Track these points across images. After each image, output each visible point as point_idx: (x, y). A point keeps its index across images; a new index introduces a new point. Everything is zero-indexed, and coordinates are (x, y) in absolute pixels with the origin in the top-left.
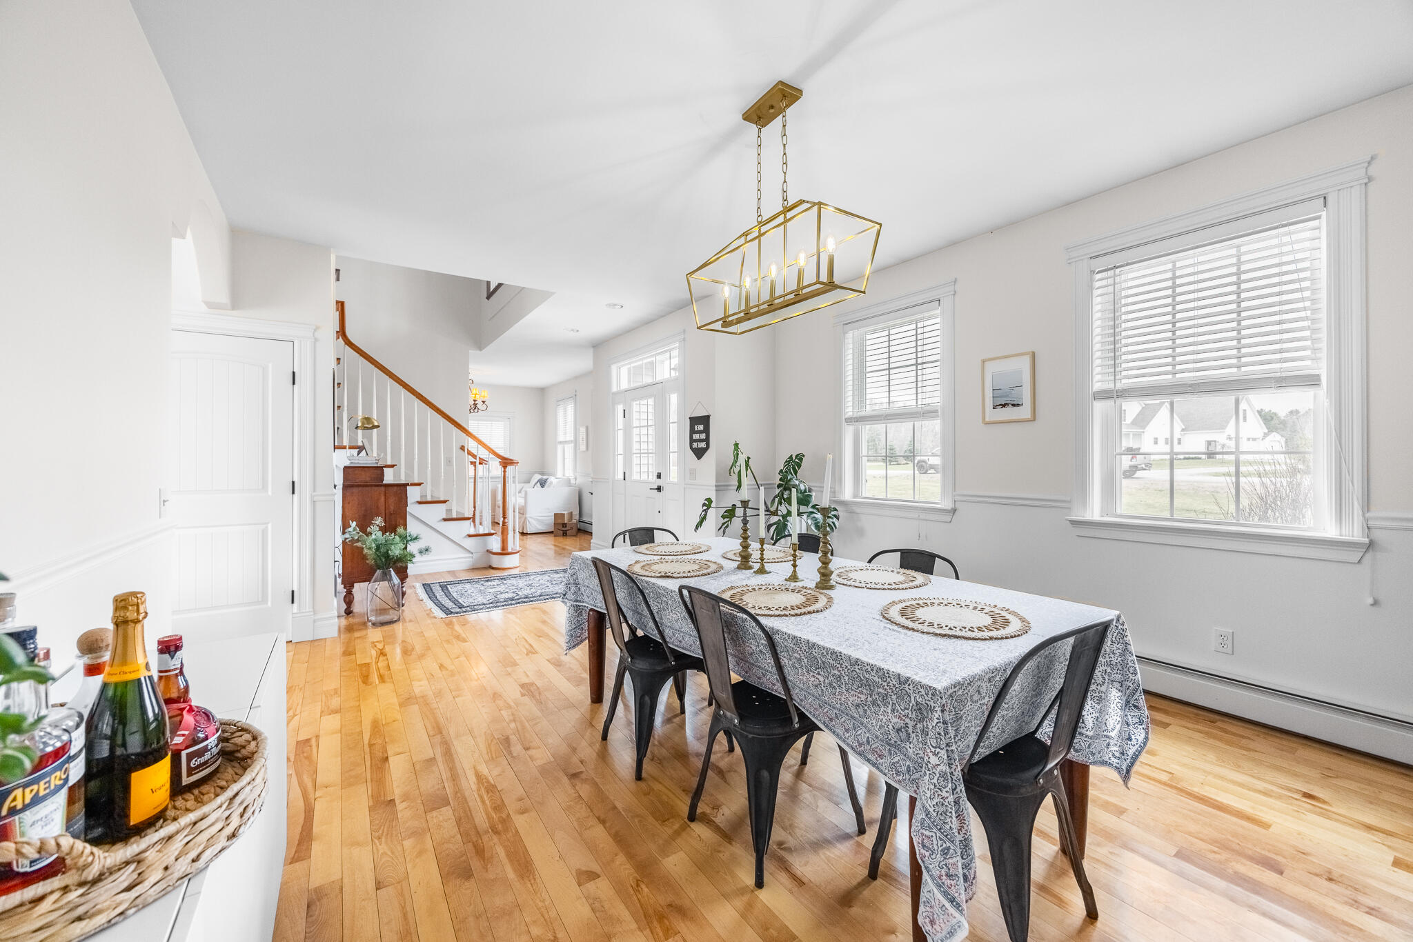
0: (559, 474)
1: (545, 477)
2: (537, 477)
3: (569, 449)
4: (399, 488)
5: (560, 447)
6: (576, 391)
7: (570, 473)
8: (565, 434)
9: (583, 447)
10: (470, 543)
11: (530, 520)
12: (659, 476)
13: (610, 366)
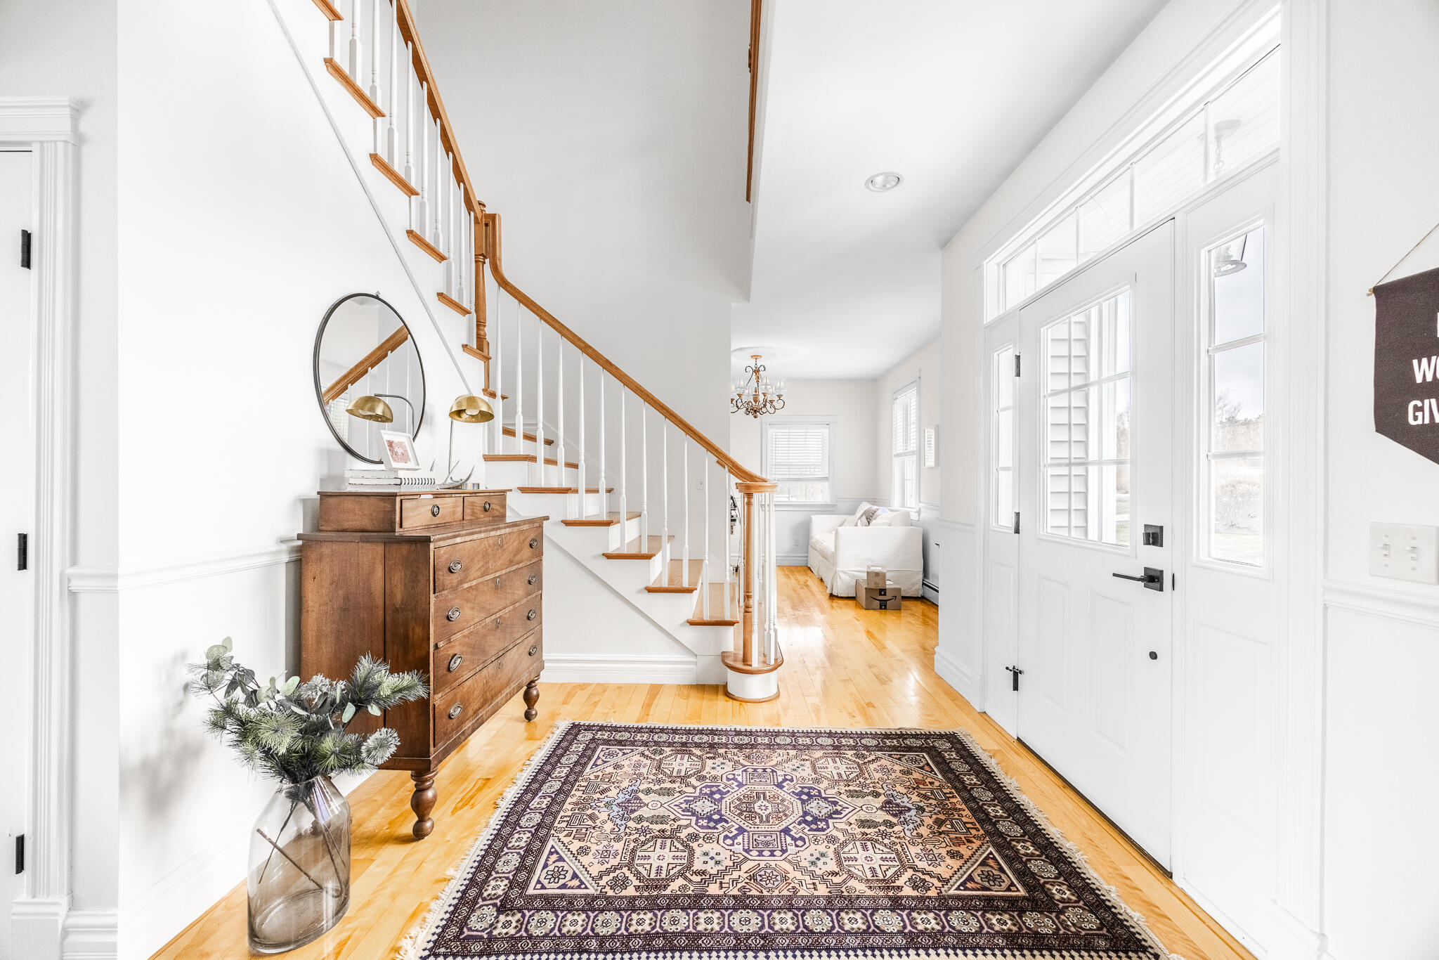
0: (896, 503)
1: (875, 507)
2: (865, 506)
3: (910, 464)
4: (413, 547)
5: (896, 463)
6: (920, 371)
7: (912, 504)
8: (906, 441)
9: (930, 461)
10: (690, 636)
11: (841, 574)
12: (1154, 537)
13: (980, 267)
